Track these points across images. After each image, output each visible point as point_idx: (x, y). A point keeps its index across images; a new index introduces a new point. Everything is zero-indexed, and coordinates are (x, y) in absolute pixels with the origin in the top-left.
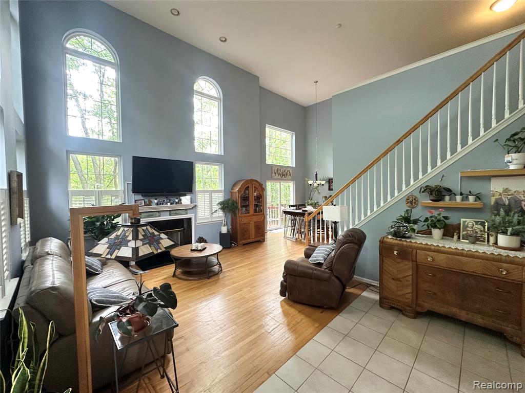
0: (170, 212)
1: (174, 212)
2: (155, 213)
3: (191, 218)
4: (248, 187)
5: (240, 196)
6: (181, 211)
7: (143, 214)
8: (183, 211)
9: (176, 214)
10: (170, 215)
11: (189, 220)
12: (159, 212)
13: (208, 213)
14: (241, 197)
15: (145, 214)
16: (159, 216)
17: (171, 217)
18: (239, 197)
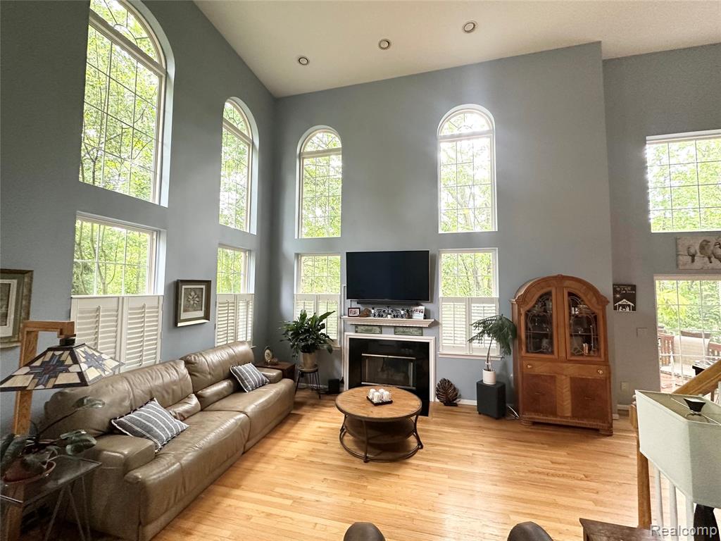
0: (396, 329)
1: (401, 329)
2: (374, 328)
3: (428, 343)
4: (549, 294)
5: (523, 312)
6: (411, 330)
7: (359, 327)
8: (415, 329)
9: (404, 333)
10: (395, 333)
11: (425, 346)
12: (380, 326)
13: (462, 339)
14: (526, 315)
15: (362, 328)
16: (381, 333)
17: (397, 336)
18: (520, 314)
